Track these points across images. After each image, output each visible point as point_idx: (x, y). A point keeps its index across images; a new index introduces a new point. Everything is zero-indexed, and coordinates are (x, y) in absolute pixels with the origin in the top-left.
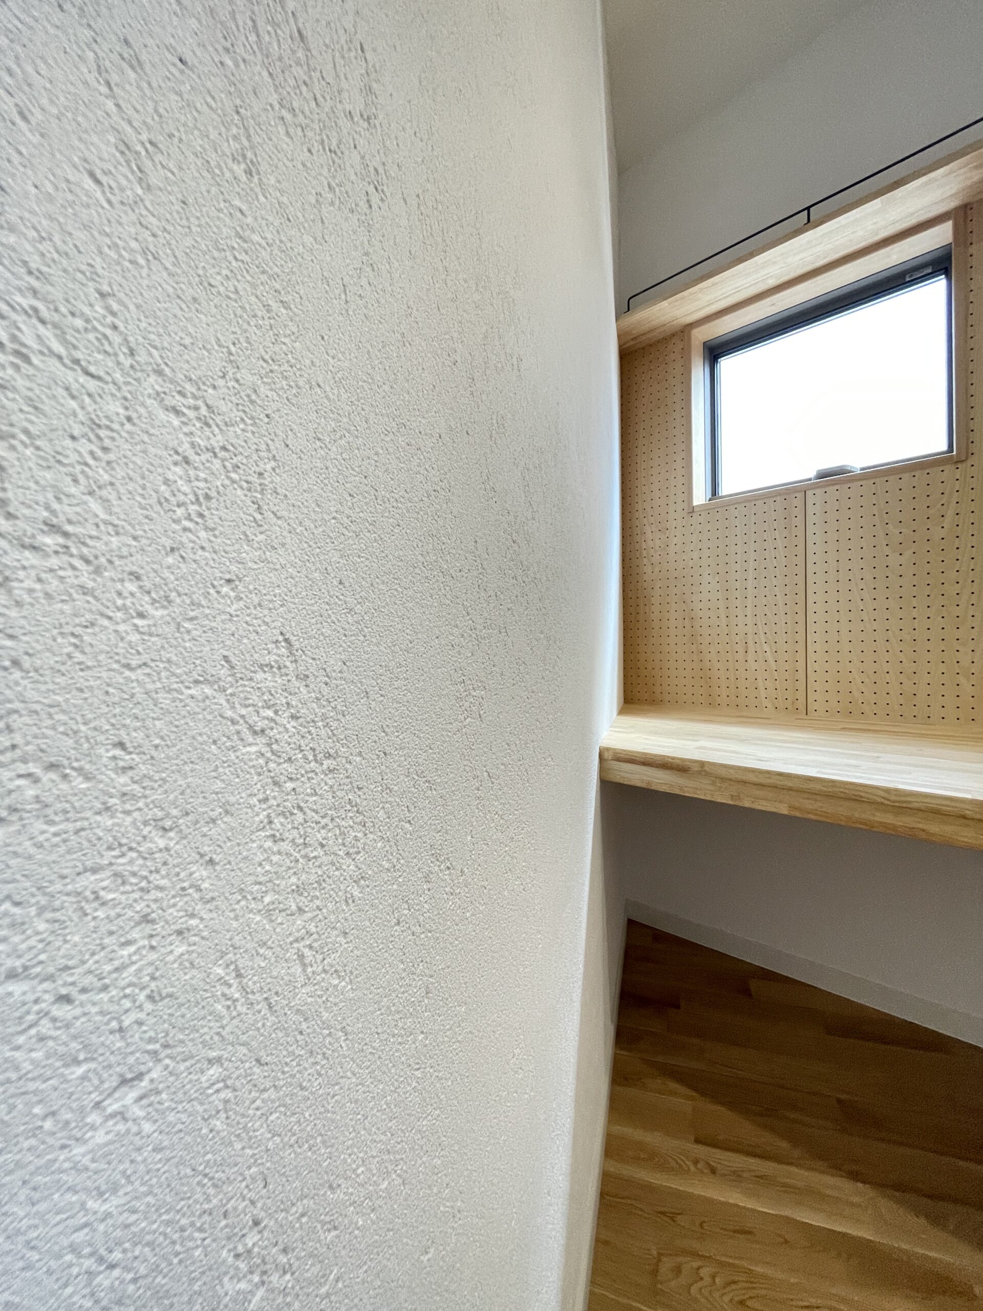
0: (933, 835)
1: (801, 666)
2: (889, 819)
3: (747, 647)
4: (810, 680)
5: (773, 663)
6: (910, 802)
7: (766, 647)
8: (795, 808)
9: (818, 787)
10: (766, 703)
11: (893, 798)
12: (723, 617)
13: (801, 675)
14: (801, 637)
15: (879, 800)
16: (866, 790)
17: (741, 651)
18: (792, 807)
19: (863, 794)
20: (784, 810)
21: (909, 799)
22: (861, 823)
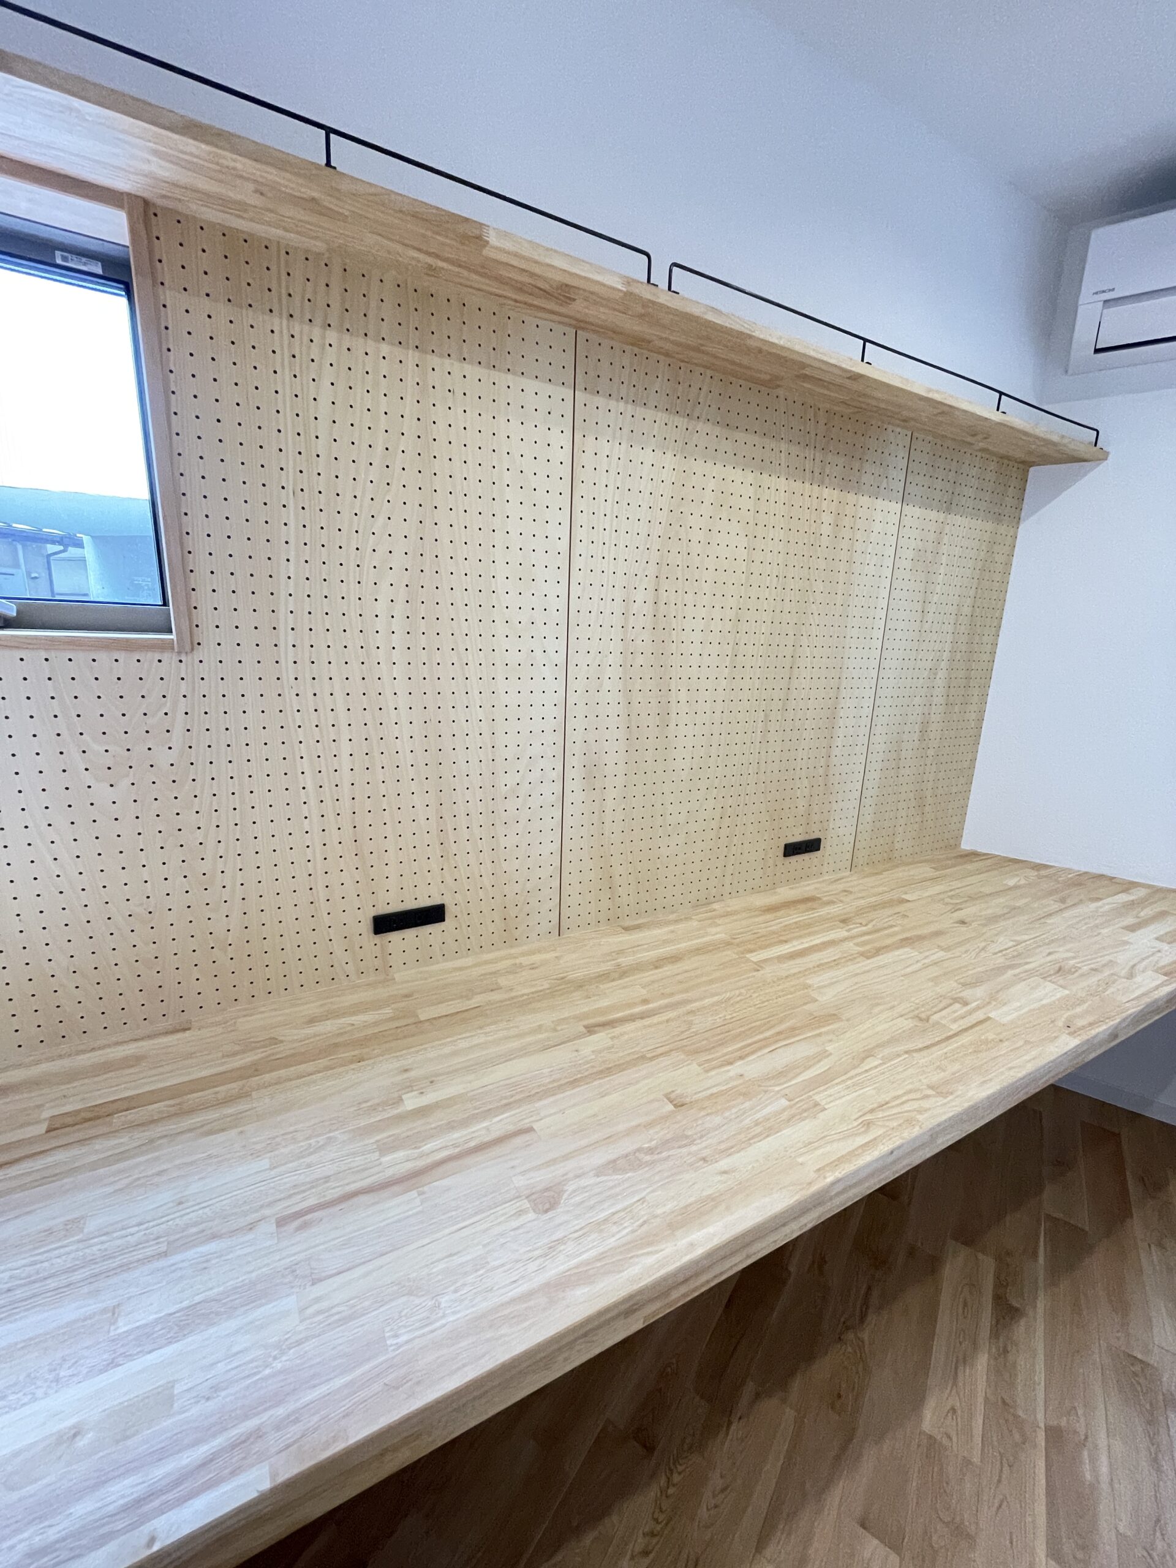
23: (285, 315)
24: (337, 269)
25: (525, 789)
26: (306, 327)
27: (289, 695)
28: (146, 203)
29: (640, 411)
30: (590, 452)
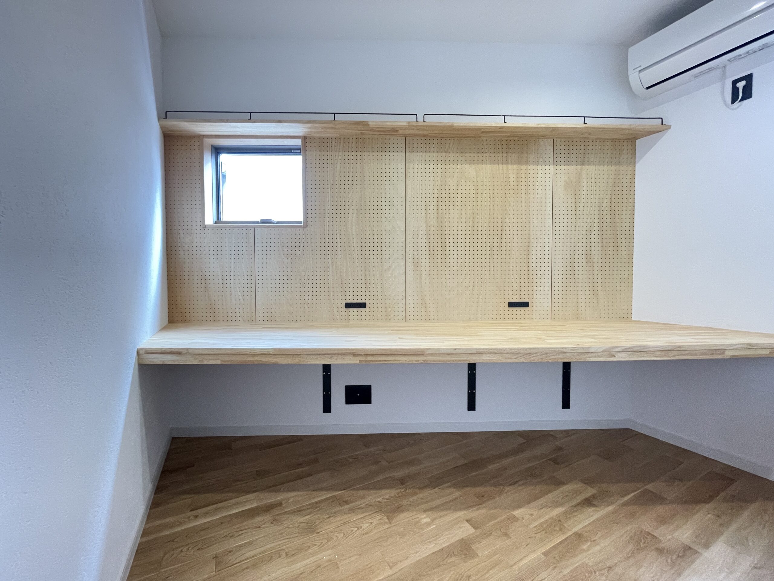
0: (263, 361)
1: (253, 302)
2: (251, 359)
3: (231, 294)
4: (257, 308)
5: (242, 301)
6: (256, 352)
7: (239, 294)
8: (223, 361)
9: (231, 352)
10: (240, 319)
11: (252, 352)
12: (220, 280)
13: (253, 306)
14: (253, 290)
15: (249, 353)
16: (246, 350)
17: (229, 296)
18: (222, 361)
19: (244, 352)
20: (219, 362)
21: (256, 351)
22: (243, 362)
23: (331, 151)
24: (342, 139)
25: (392, 269)
26: (335, 153)
27: (326, 238)
28: (305, 137)
29: (428, 154)
30: (411, 168)
